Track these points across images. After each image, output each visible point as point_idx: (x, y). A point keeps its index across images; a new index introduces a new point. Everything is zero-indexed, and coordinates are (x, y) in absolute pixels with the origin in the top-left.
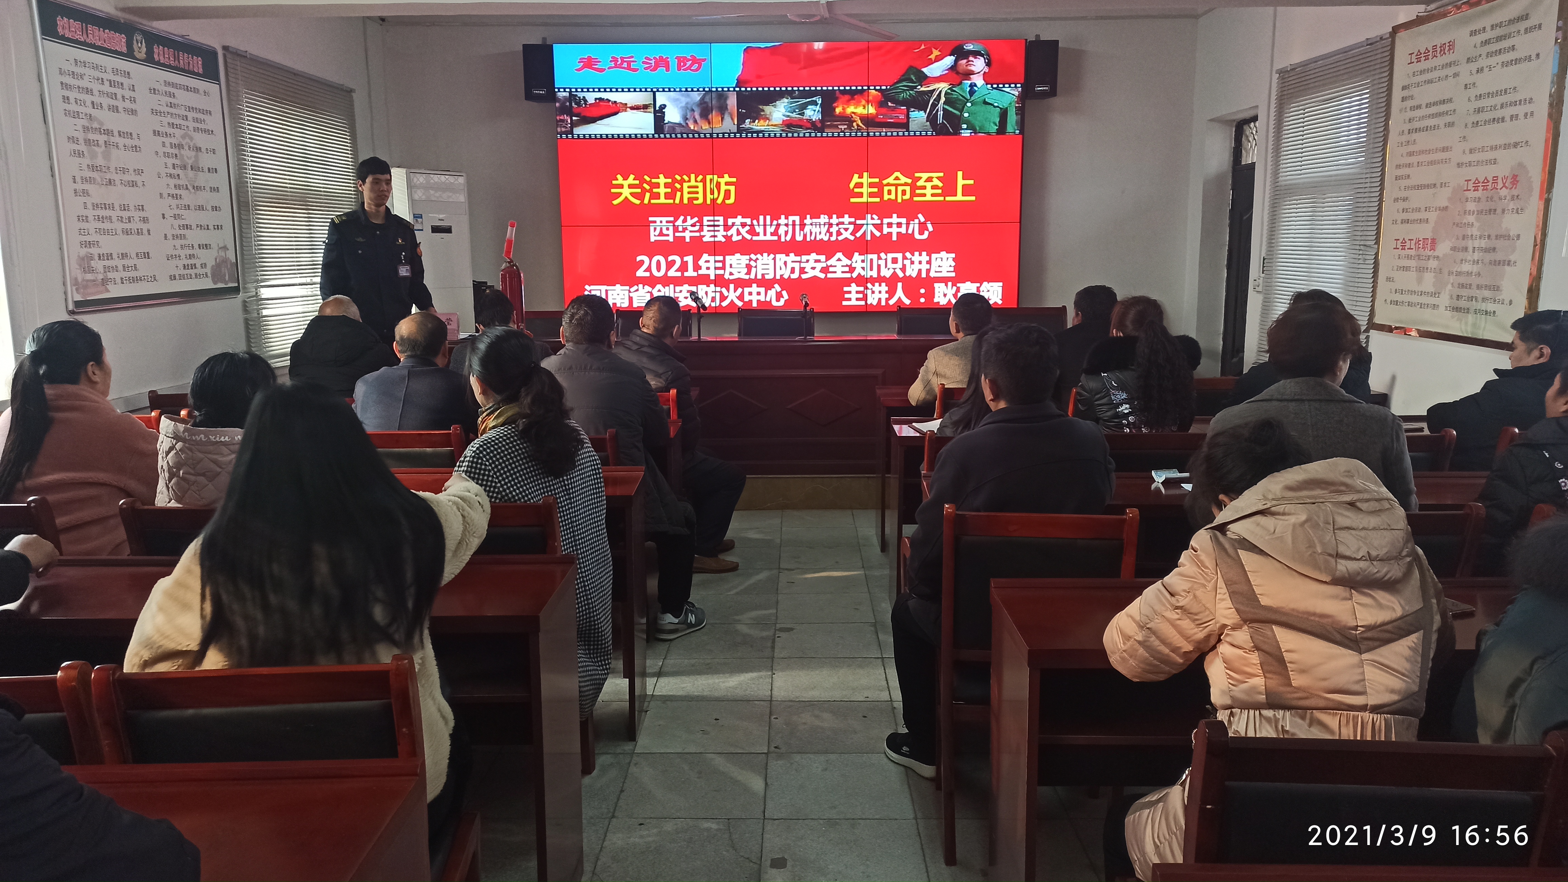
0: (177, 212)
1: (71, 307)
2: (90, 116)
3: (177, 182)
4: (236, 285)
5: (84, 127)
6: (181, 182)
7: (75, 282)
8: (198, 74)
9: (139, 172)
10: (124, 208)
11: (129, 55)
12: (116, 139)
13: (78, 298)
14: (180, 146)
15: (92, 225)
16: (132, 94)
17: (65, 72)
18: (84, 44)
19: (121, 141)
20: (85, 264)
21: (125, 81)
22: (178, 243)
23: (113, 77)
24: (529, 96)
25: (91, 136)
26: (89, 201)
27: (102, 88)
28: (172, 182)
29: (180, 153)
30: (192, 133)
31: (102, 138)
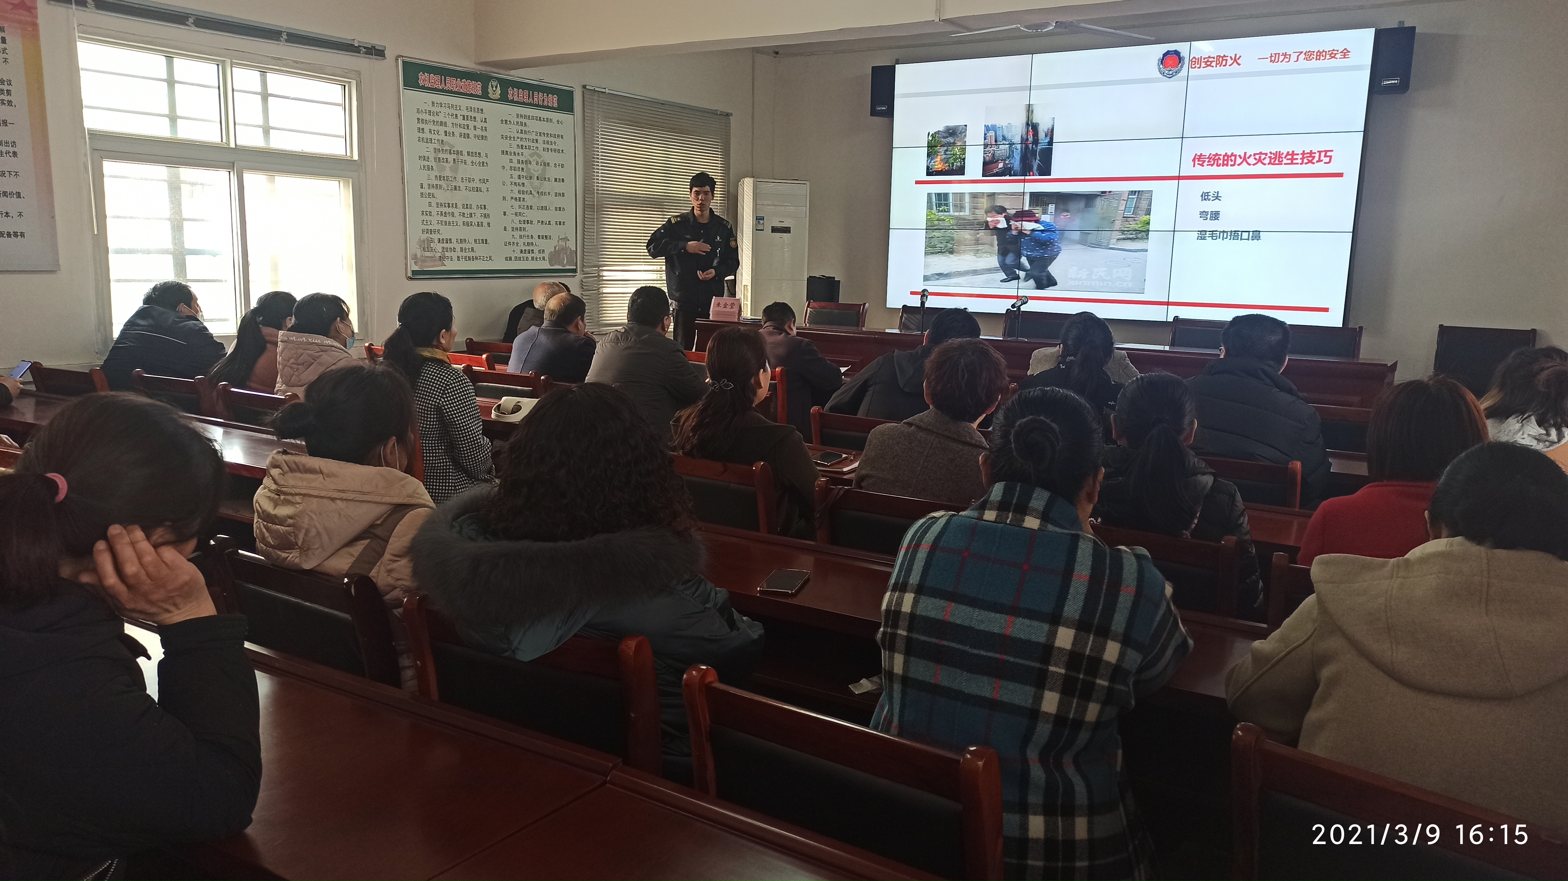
0: (519, 211)
1: (410, 274)
2: (443, 141)
3: (521, 188)
4: (575, 267)
5: (435, 149)
6: (525, 189)
7: (415, 257)
8: (553, 108)
9: (485, 181)
10: (466, 206)
11: (485, 96)
12: (465, 157)
13: (417, 268)
14: (528, 162)
15: (435, 219)
16: (484, 125)
17: (422, 111)
18: (443, 91)
19: (469, 159)
20: (426, 245)
21: (479, 116)
22: (517, 234)
23: (466, 113)
25: (441, 155)
26: (434, 202)
27: (455, 121)
28: (516, 189)
29: (527, 167)
30: (541, 152)
31: (451, 158)
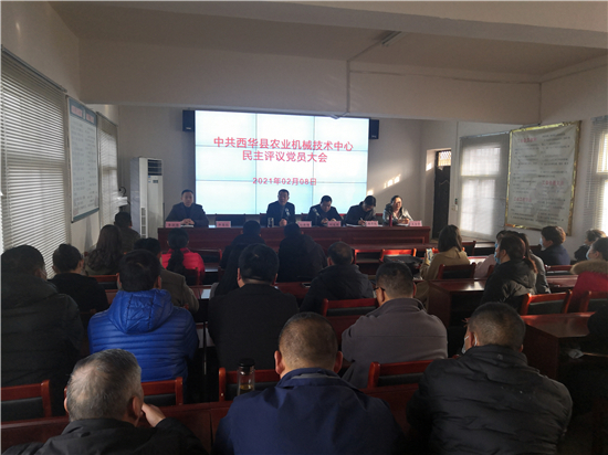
24: (184, 130)
